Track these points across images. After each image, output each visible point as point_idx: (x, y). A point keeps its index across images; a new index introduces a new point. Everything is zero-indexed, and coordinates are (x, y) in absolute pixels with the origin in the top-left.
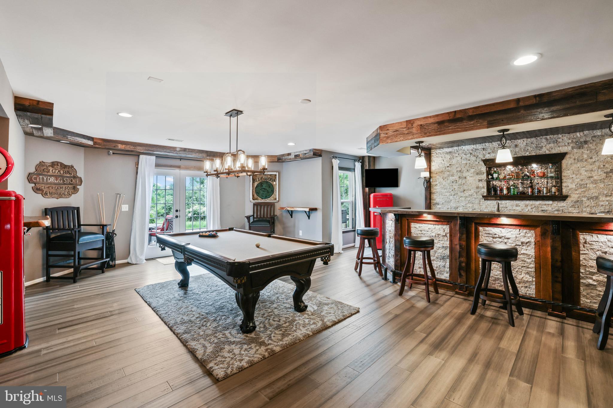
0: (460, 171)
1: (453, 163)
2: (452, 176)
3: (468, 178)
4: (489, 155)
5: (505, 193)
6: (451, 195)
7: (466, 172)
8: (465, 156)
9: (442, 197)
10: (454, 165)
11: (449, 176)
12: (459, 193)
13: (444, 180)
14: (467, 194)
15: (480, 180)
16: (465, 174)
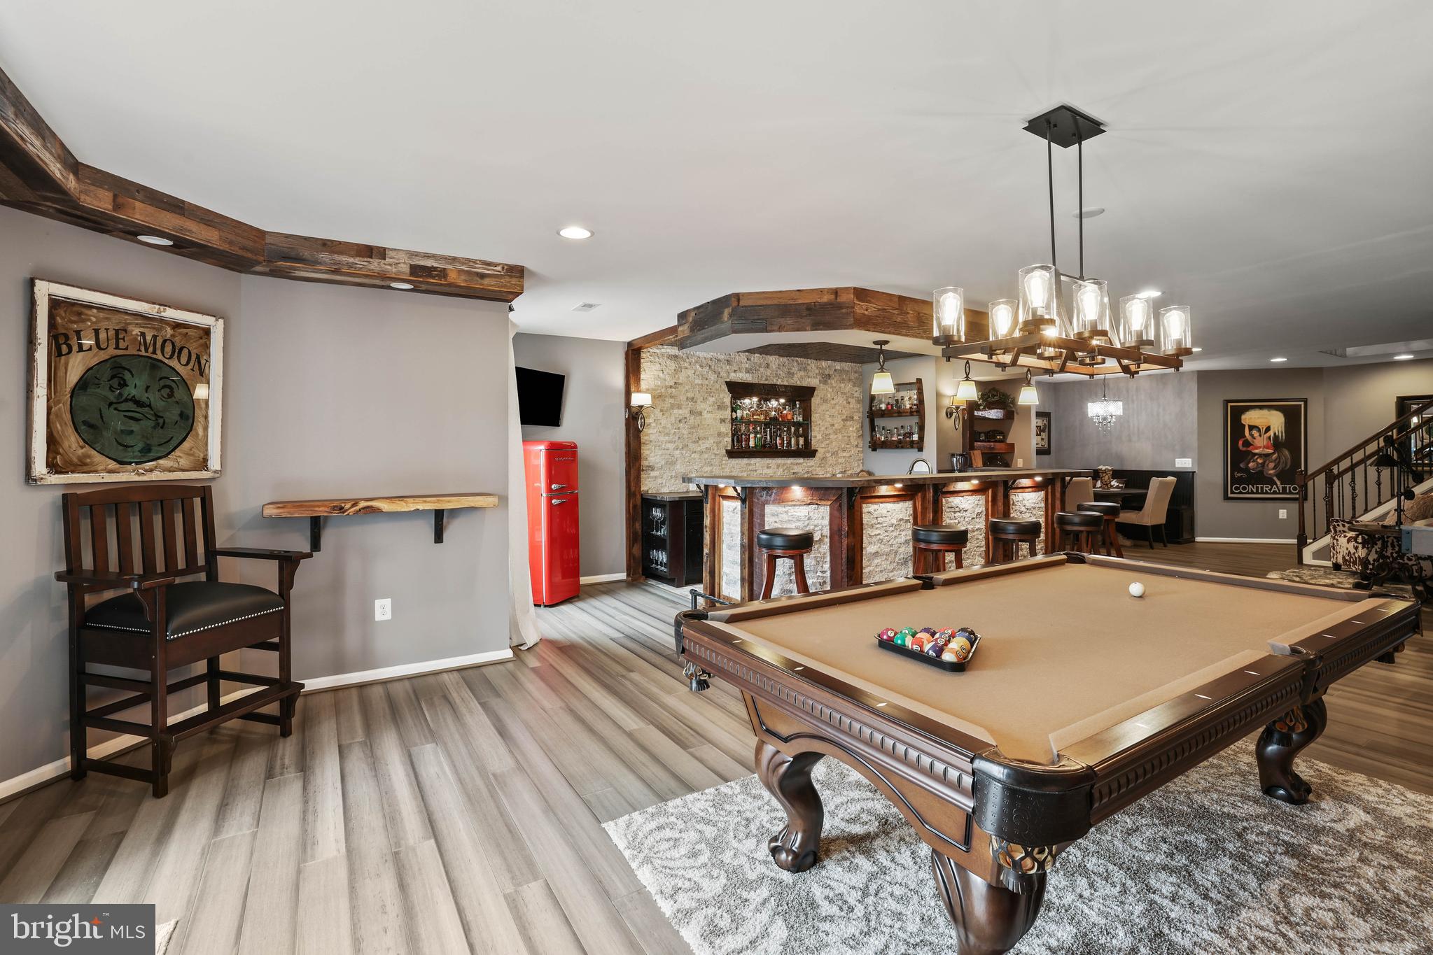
0: (693, 398)
1: (680, 381)
2: (679, 407)
3: (705, 413)
4: (734, 374)
5: (751, 446)
6: (677, 449)
7: (701, 402)
8: (700, 369)
9: (660, 452)
10: (682, 384)
11: (672, 406)
12: (691, 445)
13: (663, 414)
14: (703, 445)
15: (723, 421)
16: (701, 406)
